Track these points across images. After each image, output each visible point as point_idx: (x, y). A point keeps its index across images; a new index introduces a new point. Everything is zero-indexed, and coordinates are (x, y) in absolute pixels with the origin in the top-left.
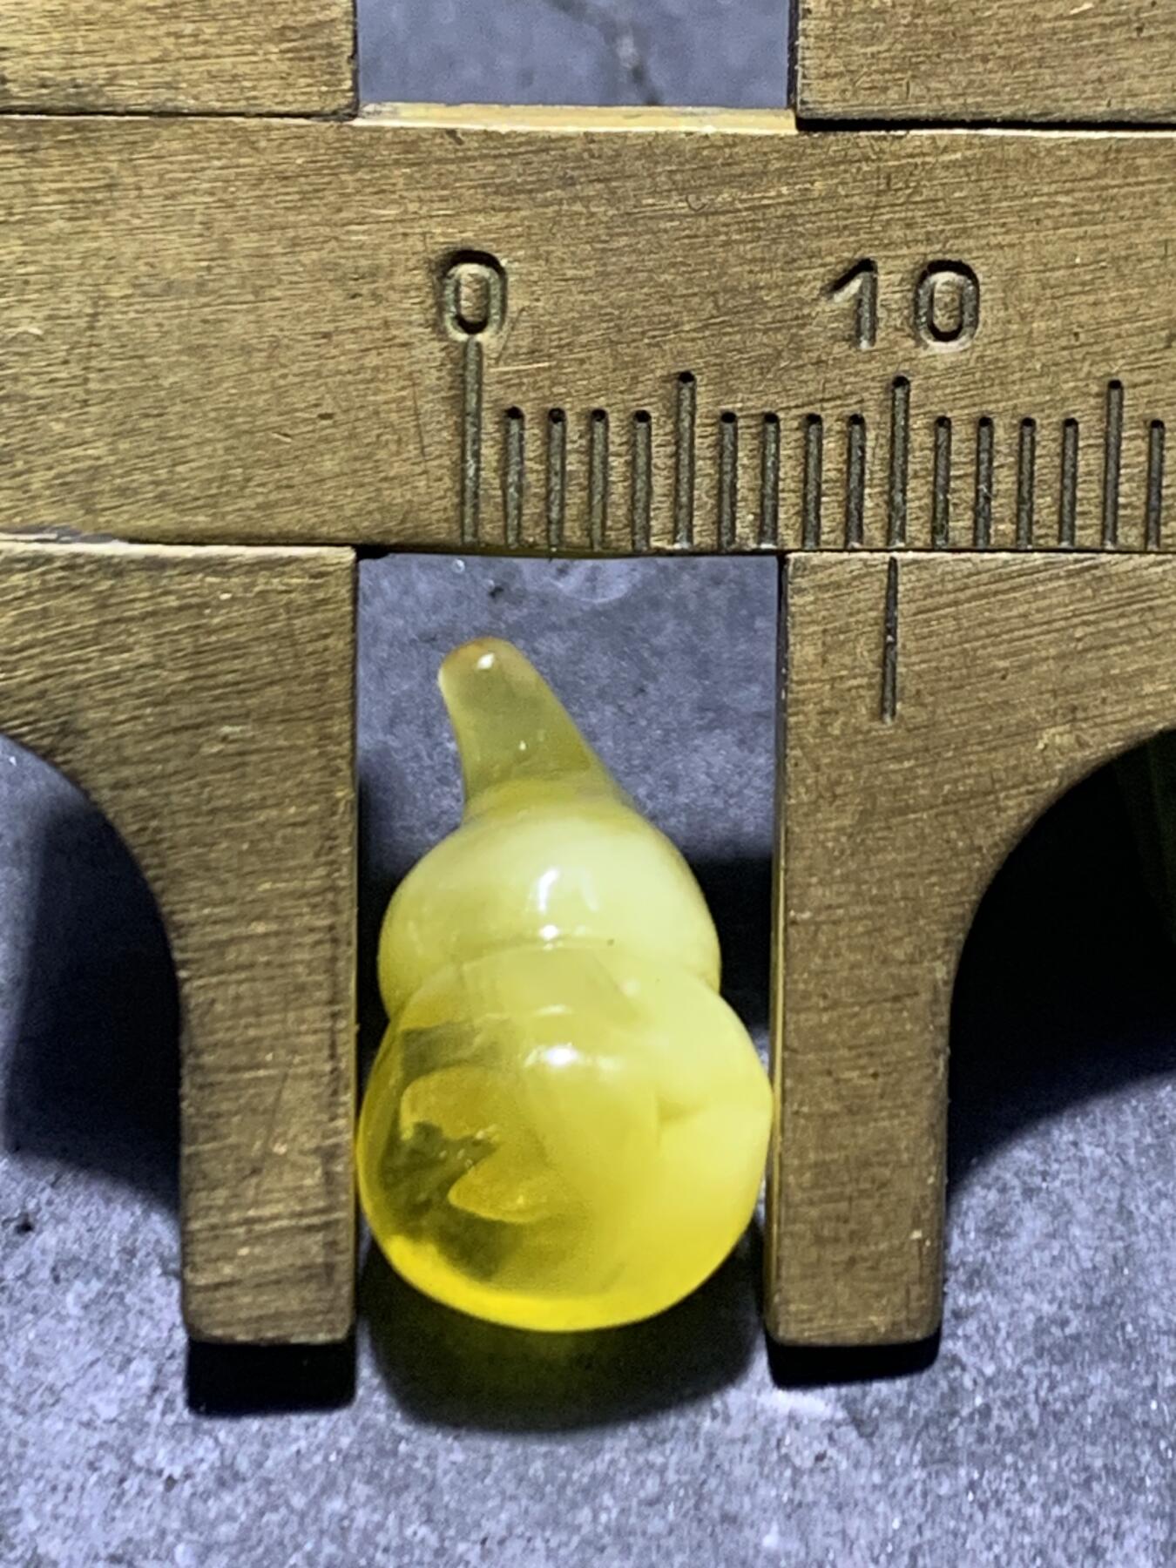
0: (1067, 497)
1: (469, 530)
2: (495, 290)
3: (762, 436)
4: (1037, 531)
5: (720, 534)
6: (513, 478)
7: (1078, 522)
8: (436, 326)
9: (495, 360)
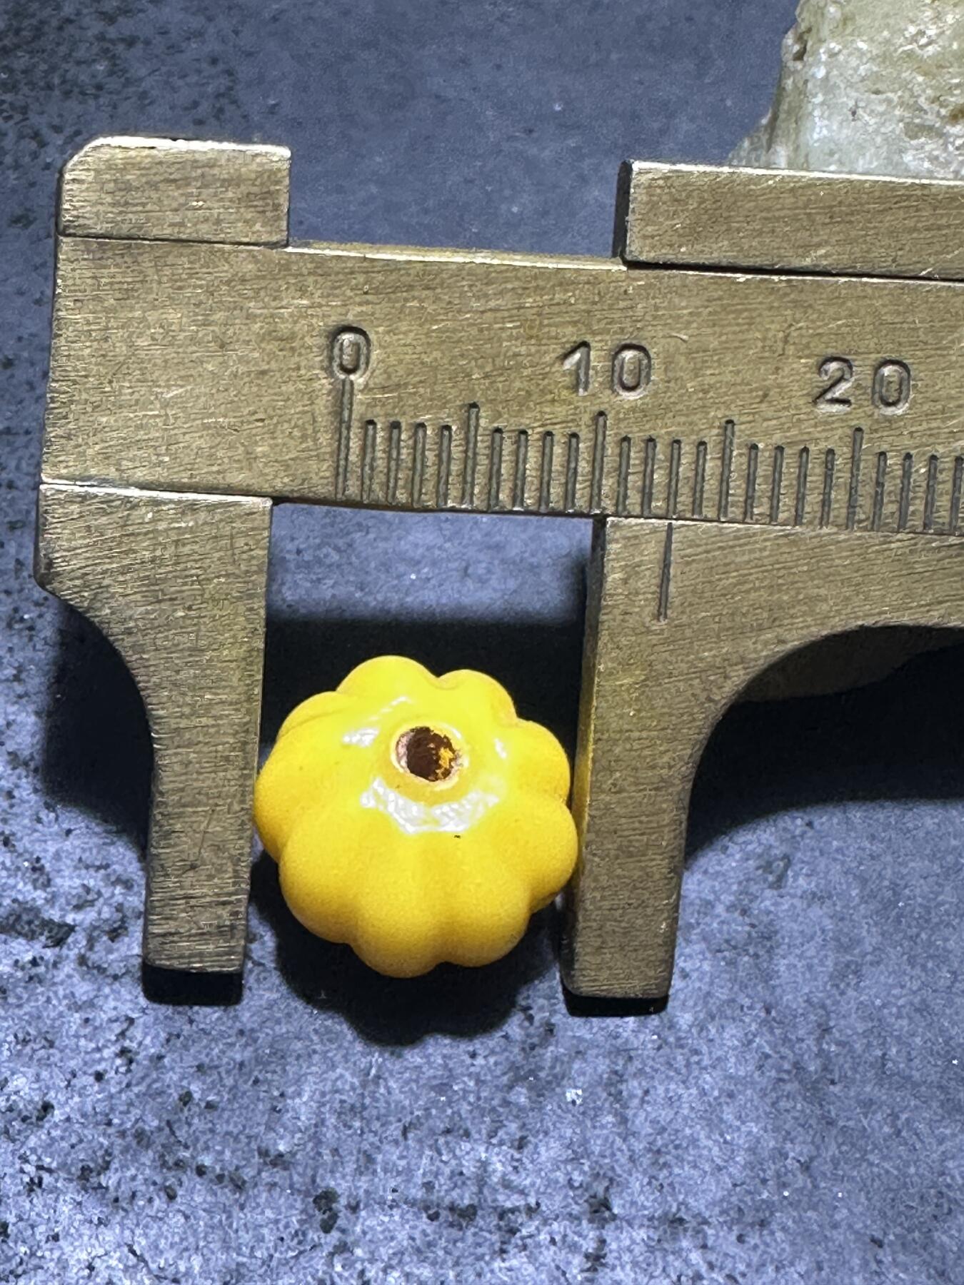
0: (698, 489)
1: (340, 491)
2: (364, 350)
3: (517, 442)
4: (680, 507)
5: (489, 499)
6: (368, 460)
7: (705, 503)
8: (329, 371)
9: (362, 391)
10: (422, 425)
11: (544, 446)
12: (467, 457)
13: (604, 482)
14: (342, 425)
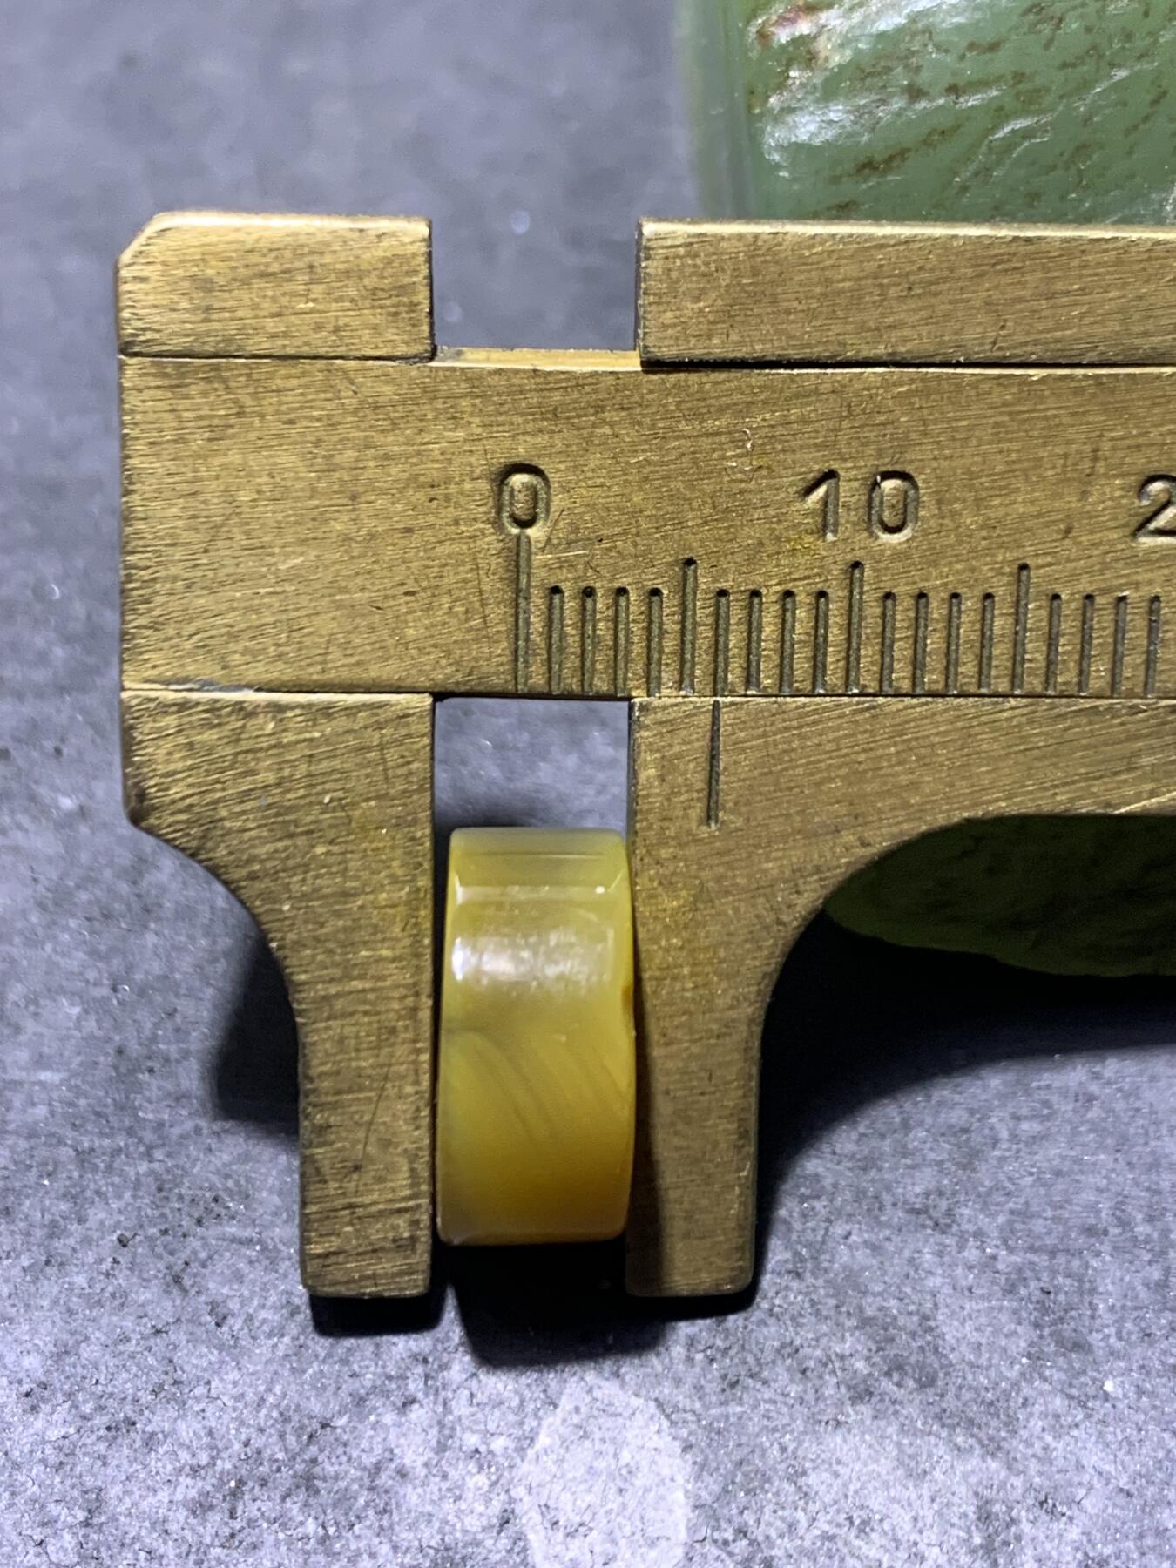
0: (985, 654)
2: (543, 495)
3: (751, 606)
4: (962, 680)
6: (555, 640)
7: (994, 673)
8: (497, 523)
9: (543, 550)
10: (622, 591)
11: (784, 610)
12: (683, 629)
13: (863, 652)
14: (519, 595)
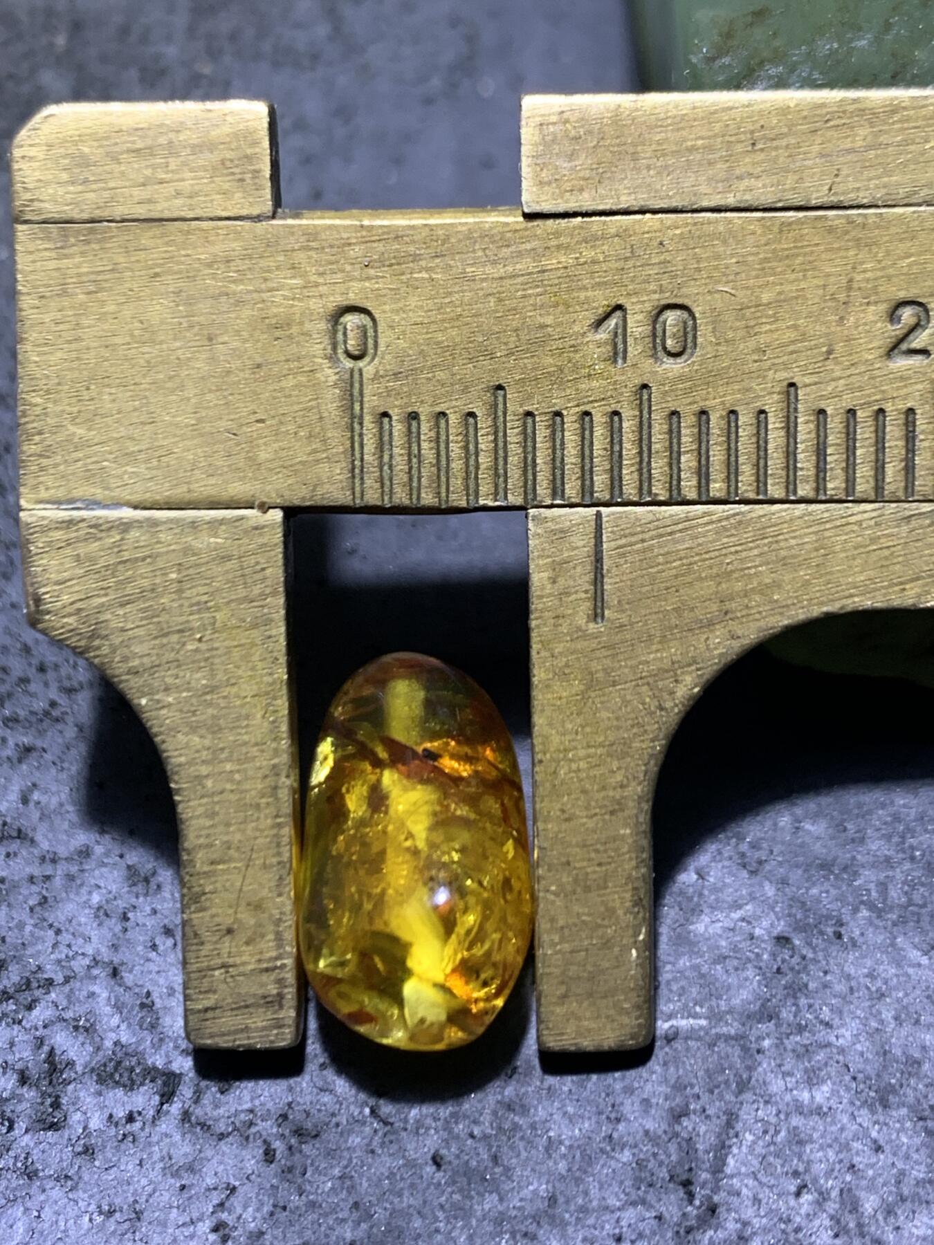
0: (761, 464)
1: (358, 495)
2: (370, 333)
3: (553, 427)
4: (741, 488)
5: (525, 493)
6: (386, 458)
7: (770, 481)
8: (332, 358)
9: (373, 380)
10: (444, 414)
11: (583, 429)
12: (496, 445)
13: (653, 465)
14: (353, 420)
